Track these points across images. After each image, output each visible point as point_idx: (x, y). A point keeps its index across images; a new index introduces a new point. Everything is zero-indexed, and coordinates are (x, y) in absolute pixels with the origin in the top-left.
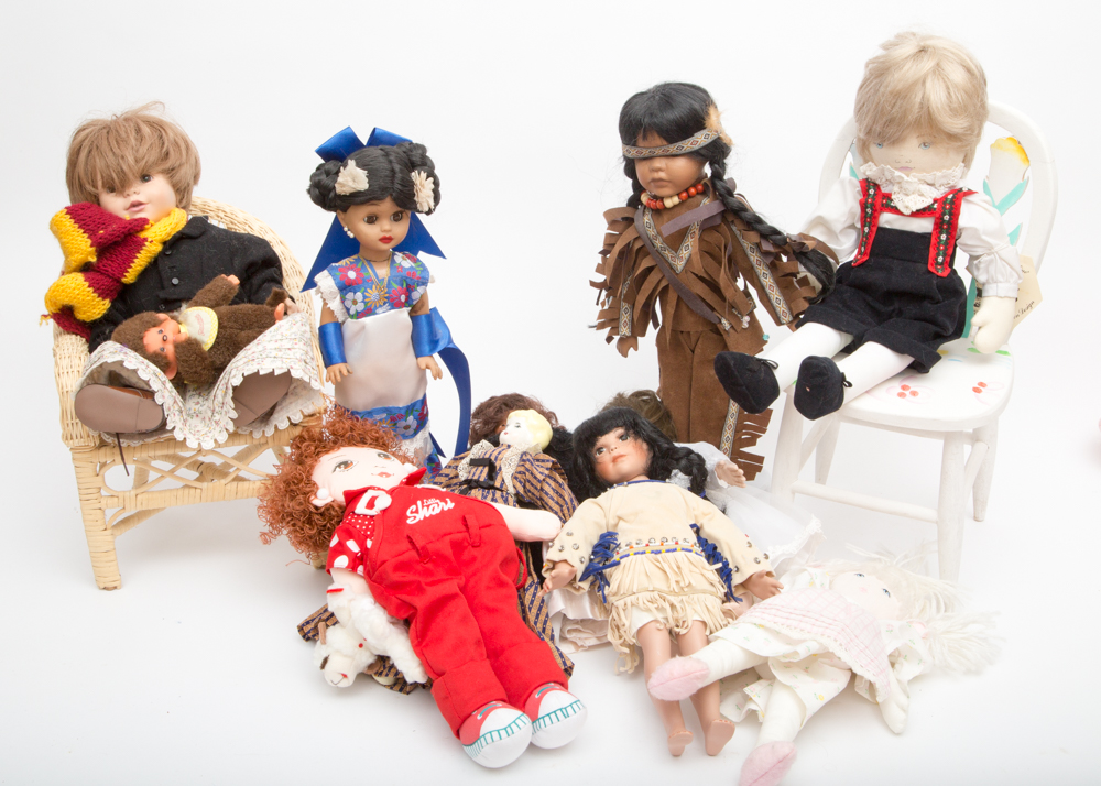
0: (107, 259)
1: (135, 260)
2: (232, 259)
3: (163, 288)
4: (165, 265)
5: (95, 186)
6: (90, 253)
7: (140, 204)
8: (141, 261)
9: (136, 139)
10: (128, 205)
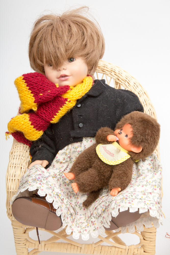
0: (44, 109)
1: (59, 111)
2: (115, 111)
3: (73, 129)
4: (76, 114)
5: (42, 61)
6: (34, 106)
7: (66, 76)
8: (62, 111)
9: (68, 37)
10: (59, 76)
